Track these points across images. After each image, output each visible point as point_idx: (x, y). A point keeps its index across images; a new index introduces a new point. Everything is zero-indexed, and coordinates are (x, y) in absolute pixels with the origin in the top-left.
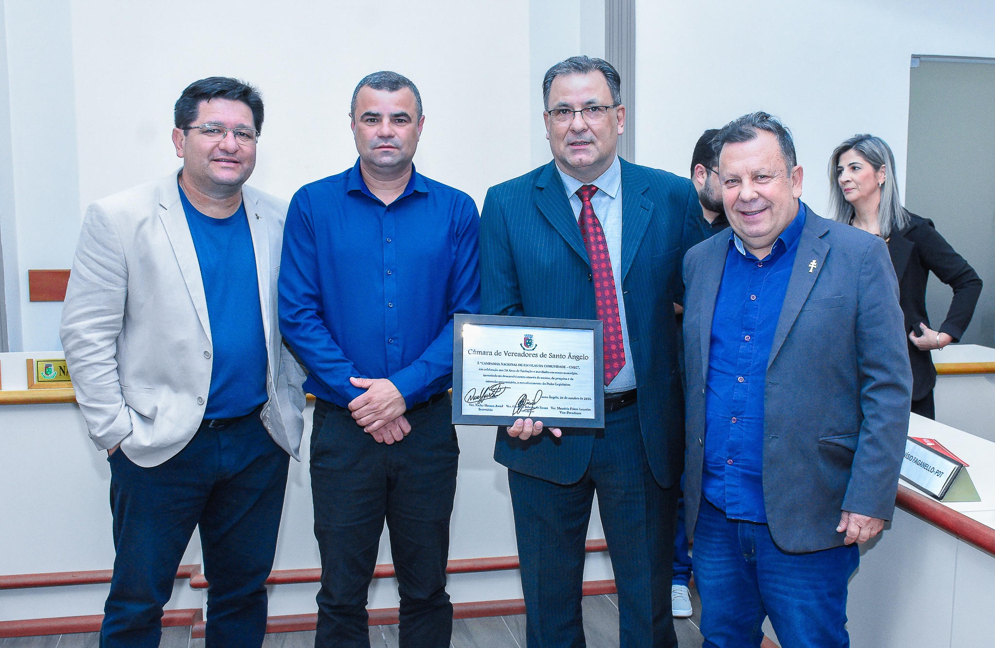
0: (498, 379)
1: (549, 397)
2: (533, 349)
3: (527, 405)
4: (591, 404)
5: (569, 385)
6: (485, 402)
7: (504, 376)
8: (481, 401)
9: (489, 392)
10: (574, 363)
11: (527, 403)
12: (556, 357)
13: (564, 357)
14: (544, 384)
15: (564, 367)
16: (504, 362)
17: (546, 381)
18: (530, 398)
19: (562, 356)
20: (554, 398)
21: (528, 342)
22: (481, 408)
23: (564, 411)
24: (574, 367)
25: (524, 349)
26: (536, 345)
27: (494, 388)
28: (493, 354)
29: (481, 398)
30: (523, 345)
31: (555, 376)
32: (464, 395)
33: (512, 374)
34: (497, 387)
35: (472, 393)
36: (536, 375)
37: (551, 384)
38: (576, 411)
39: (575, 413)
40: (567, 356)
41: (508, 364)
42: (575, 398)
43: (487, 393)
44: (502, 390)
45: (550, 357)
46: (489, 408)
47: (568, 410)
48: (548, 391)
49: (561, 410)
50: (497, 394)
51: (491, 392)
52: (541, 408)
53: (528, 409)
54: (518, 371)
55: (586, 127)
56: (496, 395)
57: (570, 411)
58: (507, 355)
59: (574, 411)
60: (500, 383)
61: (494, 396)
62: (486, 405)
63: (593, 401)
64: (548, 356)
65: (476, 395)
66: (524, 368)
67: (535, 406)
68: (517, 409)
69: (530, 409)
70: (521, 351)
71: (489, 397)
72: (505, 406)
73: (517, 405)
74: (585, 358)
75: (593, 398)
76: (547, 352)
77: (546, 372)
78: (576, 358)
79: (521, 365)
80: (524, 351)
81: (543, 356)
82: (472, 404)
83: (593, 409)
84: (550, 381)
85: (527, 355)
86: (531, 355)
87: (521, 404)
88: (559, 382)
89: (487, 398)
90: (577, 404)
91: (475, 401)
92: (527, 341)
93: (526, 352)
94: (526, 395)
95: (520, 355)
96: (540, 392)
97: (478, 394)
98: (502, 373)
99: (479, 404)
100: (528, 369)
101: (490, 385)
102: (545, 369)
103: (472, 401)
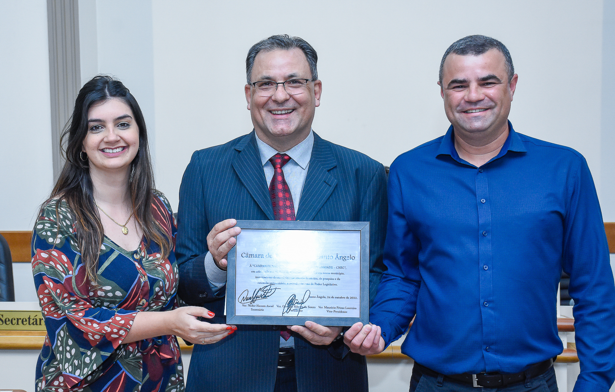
0: (270, 281)
1: (316, 296)
3: (296, 305)
4: (356, 303)
5: (336, 285)
6: (257, 302)
8: (253, 301)
9: (261, 293)
10: (341, 263)
11: (296, 303)
13: (331, 257)
14: (312, 284)
15: (332, 267)
18: (299, 298)
19: (328, 257)
20: (321, 298)
22: (254, 308)
23: (330, 310)
24: (341, 268)
27: (266, 289)
28: (265, 256)
29: (253, 299)
31: (323, 276)
32: (237, 297)
34: (268, 288)
35: (245, 295)
37: (319, 285)
38: (343, 310)
39: (341, 312)
42: (341, 298)
43: (259, 294)
44: (273, 291)
46: (261, 308)
47: (334, 309)
48: (316, 291)
49: (328, 309)
50: (268, 294)
51: (263, 293)
52: (309, 307)
53: (297, 308)
55: (288, 97)
56: (267, 296)
57: (336, 310)
59: (340, 310)
60: (271, 284)
61: (265, 297)
62: (258, 306)
63: (358, 301)
65: (249, 296)
67: (303, 305)
68: (286, 308)
71: (260, 298)
72: (275, 306)
73: (287, 305)
74: (353, 258)
75: (358, 297)
82: (245, 304)
83: (358, 307)
84: (317, 282)
87: (291, 303)
88: (326, 282)
89: (258, 299)
90: (344, 303)
91: (247, 301)
94: (295, 296)
96: (308, 293)
97: (250, 295)
101: (262, 286)
103: (245, 301)
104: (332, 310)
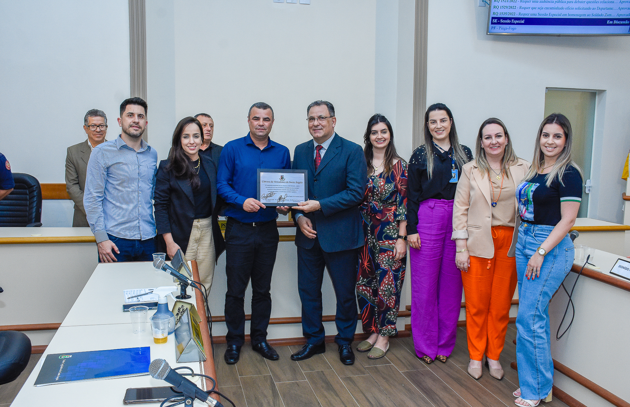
1: (289, 196)
5: (296, 192)
9: (269, 195)
10: (298, 184)
12: (292, 183)
15: (294, 186)
16: (274, 185)
17: (288, 191)
18: (283, 197)
19: (294, 183)
20: (291, 197)
21: (282, 178)
22: (267, 200)
23: (294, 201)
24: (298, 186)
26: (285, 179)
27: (271, 194)
28: (270, 182)
30: (280, 179)
31: (292, 189)
32: (261, 196)
33: (277, 189)
35: (263, 196)
36: (285, 189)
37: (290, 192)
41: (276, 185)
42: (298, 197)
44: (274, 194)
45: (290, 183)
46: (269, 200)
48: (289, 194)
52: (287, 200)
53: (282, 200)
54: (279, 188)
55: (319, 124)
58: (275, 182)
59: (298, 201)
60: (273, 192)
61: (271, 196)
66: (281, 187)
67: (285, 199)
68: (278, 201)
70: (280, 181)
72: (275, 200)
74: (302, 183)
75: (304, 197)
81: (287, 182)
87: (280, 199)
88: (293, 191)
90: (299, 199)
96: (286, 195)
97: (265, 196)
98: (273, 189)
100: (282, 187)
101: (270, 192)
102: (288, 187)
103: (264, 198)
104: (295, 201)
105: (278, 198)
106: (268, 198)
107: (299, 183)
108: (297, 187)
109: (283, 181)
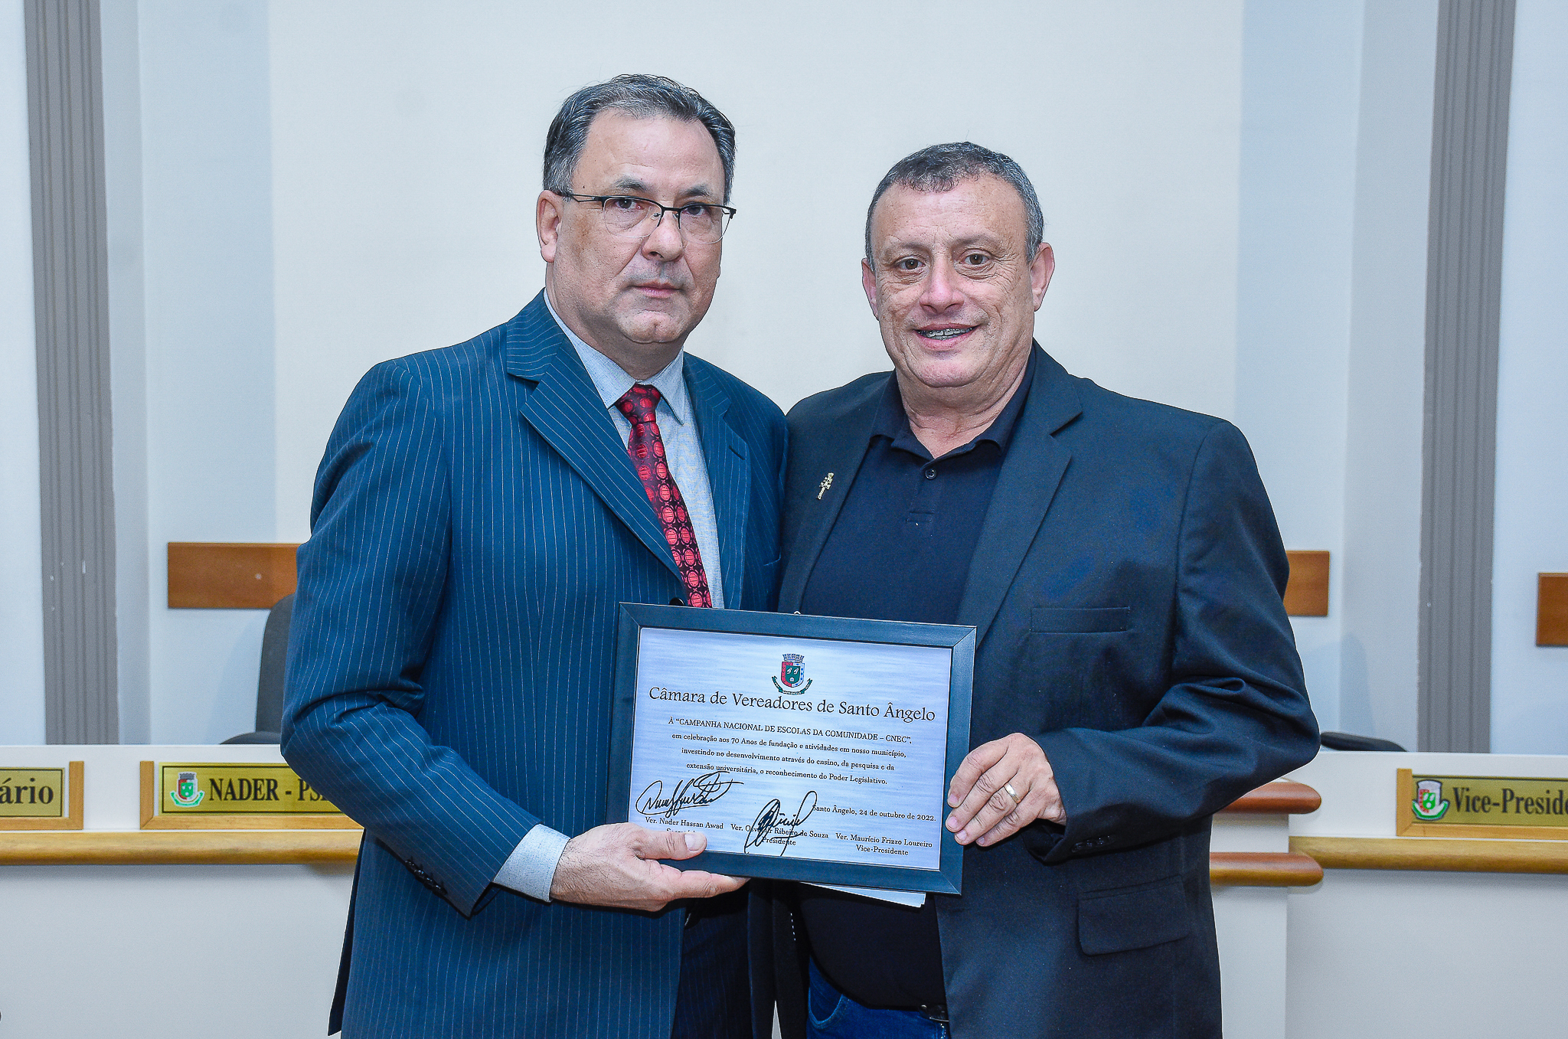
0: (716, 762)
1: (832, 808)
2: (802, 692)
3: (781, 826)
4: (931, 832)
5: (884, 782)
6: (682, 815)
7: (729, 755)
8: (674, 810)
9: (693, 790)
10: (898, 727)
11: (780, 823)
12: (855, 711)
13: (875, 712)
14: (822, 777)
15: (875, 737)
16: (730, 721)
17: (827, 770)
19: (867, 711)
20: (843, 812)
21: (791, 673)
24: (897, 739)
25: (781, 690)
26: (810, 681)
27: (706, 782)
28: (707, 699)
29: (674, 805)
30: (779, 681)
31: (853, 758)
32: (634, 796)
33: (748, 750)
34: (712, 779)
35: (653, 794)
36: (805, 754)
37: (841, 778)
38: (897, 847)
39: (893, 852)
40: (884, 709)
41: (741, 726)
42: (896, 815)
43: (688, 795)
44: (723, 788)
45: (843, 710)
47: (875, 845)
48: (834, 793)
49: (860, 843)
50: (711, 796)
51: (698, 791)
52: (813, 835)
53: (781, 835)
54: (763, 743)
56: (707, 799)
57: (880, 846)
58: (740, 703)
59: (890, 847)
60: (720, 770)
61: (704, 801)
62: (684, 822)
64: (837, 708)
65: (663, 798)
66: (777, 737)
67: (798, 829)
68: (755, 834)
69: (785, 835)
70: (773, 694)
71: (692, 804)
73: (757, 826)
74: (927, 716)
76: (834, 699)
77: (830, 748)
78: (905, 716)
79: (772, 729)
80: (780, 694)
81: (825, 707)
83: (935, 845)
84: (836, 771)
85: (786, 705)
86: (796, 706)
87: (766, 821)
88: (858, 773)
89: (686, 804)
90: (899, 830)
91: (658, 810)
92: (789, 671)
93: (785, 697)
94: (778, 803)
95: (770, 704)
96: (811, 798)
97: (667, 794)
98: (725, 748)
99: (669, 820)
100: (787, 738)
101: (696, 774)
102: (826, 741)
103: (653, 810)
104: (870, 846)
105: (752, 813)
106: (688, 813)
107: (909, 716)
108: (896, 747)
109: (792, 698)
